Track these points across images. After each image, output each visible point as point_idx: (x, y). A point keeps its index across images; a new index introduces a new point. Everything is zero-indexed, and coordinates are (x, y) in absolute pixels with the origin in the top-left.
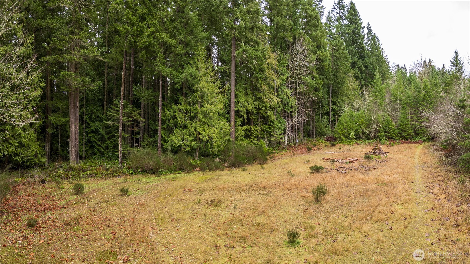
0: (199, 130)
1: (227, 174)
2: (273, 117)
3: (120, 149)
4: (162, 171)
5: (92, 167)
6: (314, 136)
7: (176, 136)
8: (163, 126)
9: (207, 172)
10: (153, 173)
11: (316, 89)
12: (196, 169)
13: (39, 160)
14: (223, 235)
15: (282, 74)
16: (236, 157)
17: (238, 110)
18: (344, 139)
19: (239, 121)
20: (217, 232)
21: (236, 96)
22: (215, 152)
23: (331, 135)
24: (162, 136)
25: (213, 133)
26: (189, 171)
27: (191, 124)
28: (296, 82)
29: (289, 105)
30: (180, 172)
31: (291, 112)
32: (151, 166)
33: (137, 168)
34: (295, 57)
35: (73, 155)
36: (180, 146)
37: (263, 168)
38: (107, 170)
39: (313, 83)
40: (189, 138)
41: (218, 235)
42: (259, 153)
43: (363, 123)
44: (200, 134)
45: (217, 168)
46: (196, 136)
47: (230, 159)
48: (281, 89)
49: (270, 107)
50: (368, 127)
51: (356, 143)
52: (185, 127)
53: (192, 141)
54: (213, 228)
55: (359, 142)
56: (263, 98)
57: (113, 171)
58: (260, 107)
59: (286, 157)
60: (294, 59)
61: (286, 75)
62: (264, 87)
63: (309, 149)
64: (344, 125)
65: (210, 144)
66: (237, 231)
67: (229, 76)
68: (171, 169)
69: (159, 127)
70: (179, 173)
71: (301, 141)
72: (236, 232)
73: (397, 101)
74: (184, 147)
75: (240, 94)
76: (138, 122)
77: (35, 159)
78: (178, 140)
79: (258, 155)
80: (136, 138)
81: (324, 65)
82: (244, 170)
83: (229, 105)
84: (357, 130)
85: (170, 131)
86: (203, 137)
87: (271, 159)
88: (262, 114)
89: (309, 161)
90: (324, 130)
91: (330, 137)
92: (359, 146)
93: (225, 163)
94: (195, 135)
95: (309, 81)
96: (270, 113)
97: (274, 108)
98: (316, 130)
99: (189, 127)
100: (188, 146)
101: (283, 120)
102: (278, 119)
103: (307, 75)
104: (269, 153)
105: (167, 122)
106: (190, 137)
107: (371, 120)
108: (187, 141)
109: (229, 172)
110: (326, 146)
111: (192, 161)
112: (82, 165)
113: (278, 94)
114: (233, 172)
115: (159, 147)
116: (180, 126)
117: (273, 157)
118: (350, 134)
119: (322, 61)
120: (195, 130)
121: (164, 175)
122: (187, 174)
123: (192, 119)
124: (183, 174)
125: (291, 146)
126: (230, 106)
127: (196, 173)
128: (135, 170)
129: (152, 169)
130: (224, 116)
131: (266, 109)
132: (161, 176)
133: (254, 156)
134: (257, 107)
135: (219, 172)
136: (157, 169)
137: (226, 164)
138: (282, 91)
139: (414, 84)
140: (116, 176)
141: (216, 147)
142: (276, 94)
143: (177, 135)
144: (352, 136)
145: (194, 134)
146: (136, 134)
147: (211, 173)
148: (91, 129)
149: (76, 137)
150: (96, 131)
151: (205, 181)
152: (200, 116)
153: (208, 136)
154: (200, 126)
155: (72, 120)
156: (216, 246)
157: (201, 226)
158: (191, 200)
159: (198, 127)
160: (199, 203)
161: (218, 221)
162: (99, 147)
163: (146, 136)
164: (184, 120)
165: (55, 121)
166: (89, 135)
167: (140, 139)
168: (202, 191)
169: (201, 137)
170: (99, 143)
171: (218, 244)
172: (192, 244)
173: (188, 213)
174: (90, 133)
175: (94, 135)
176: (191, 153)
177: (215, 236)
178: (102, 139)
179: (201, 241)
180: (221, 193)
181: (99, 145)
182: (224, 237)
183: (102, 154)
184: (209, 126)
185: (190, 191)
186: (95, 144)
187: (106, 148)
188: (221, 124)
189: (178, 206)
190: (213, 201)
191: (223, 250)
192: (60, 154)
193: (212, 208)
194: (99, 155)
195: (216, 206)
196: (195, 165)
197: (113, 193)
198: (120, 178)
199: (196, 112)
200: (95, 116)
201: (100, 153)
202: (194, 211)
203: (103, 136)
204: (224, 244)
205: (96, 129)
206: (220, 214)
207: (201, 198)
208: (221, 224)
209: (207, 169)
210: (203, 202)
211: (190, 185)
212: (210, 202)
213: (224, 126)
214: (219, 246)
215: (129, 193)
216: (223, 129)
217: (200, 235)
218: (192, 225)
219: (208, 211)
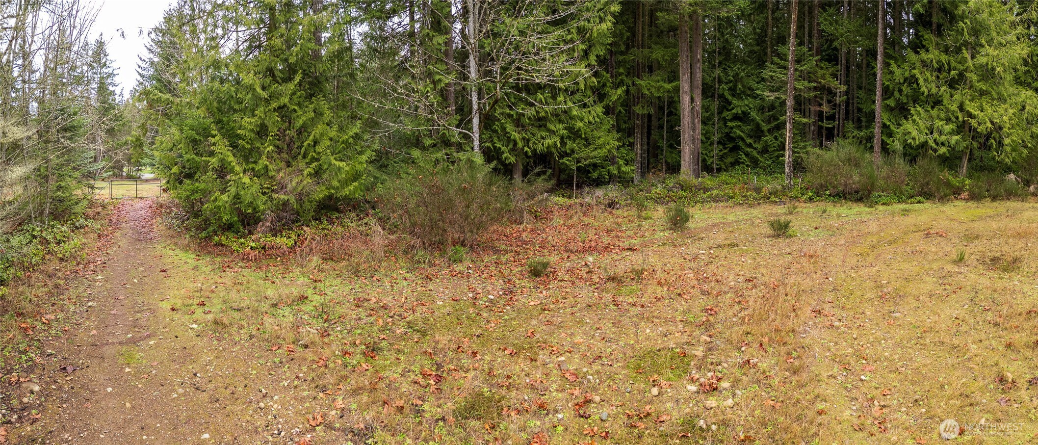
0: (971, 107)
1: (1033, 207)
3: (787, 148)
4: (880, 196)
5: (727, 184)
7: (914, 121)
8: (887, 102)
9: (987, 202)
10: (860, 200)
12: (959, 194)
13: (619, 169)
20: (1007, 337)
22: (1007, 160)
24: (884, 126)
25: (1004, 114)
26: (943, 199)
27: (952, 96)
30: (922, 199)
32: (854, 183)
33: (824, 187)
35: (687, 159)
36: (924, 145)
38: (758, 190)
40: (945, 127)
41: (1009, 345)
44: (971, 116)
45: (1010, 194)
46: (964, 121)
52: (937, 102)
53: (952, 133)
54: (996, 325)
57: (770, 194)
65: (995, 140)
68: (901, 192)
69: (878, 107)
70: (919, 202)
74: (934, 145)
76: (830, 92)
77: (611, 168)
78: (920, 131)
80: (827, 128)
85: (902, 111)
86: (979, 124)
93: (1029, 187)
94: (961, 119)
99: (945, 102)
100: (943, 144)
105: (897, 94)
106: (946, 124)
108: (941, 133)
111: (951, 177)
112: (708, 180)
115: (877, 147)
116: (924, 99)
120: (961, 108)
121: (883, 204)
122: (939, 204)
123: (952, 84)
124: (927, 205)
127: (961, 204)
128: (818, 193)
129: (857, 192)
130: (1029, 85)
132: (877, 206)
135: (1015, 204)
136: (870, 192)
137: (1032, 188)
140: (776, 202)
141: (1008, 149)
143: (917, 119)
145: (957, 118)
146: (828, 118)
147: (995, 204)
148: (734, 111)
149: (694, 124)
150: (743, 117)
151: (980, 218)
152: (973, 77)
153: (992, 123)
154: (972, 100)
155: (685, 86)
156: (1002, 380)
157: (961, 317)
158: (941, 254)
159: (967, 102)
160: (960, 260)
161: (1011, 307)
162: (749, 150)
163: (850, 125)
164: (933, 85)
165: (648, 90)
166: (729, 124)
167: (836, 132)
168: (971, 237)
169: (974, 122)
170: (749, 141)
171: (1009, 374)
172: (925, 366)
173: (930, 283)
174: (731, 120)
175: (740, 123)
176: (950, 161)
177: (1001, 348)
178: (758, 133)
179: (955, 361)
180: (1021, 244)
181: (750, 146)
182: (1028, 354)
183: (755, 163)
184: (993, 99)
185: (941, 236)
186: (741, 144)
187: (765, 151)
188: (1023, 96)
189: (905, 266)
190: (998, 258)
191: (1024, 394)
192: (666, 162)
193: (996, 276)
194: (747, 166)
195: (1005, 270)
196: (958, 188)
197: (756, 231)
198: (782, 206)
199: (962, 68)
200: (744, 86)
201: (751, 162)
202: (944, 277)
203: (758, 125)
204: (1028, 377)
205: (743, 112)
206: (1017, 288)
207: (968, 251)
208: (1020, 315)
209: (985, 197)
210: (972, 260)
211: (942, 224)
212: (991, 260)
213: (1028, 101)
214: (1010, 380)
215: (790, 232)
216: (1027, 108)
217: (956, 341)
218: (935, 313)
219: (985, 281)
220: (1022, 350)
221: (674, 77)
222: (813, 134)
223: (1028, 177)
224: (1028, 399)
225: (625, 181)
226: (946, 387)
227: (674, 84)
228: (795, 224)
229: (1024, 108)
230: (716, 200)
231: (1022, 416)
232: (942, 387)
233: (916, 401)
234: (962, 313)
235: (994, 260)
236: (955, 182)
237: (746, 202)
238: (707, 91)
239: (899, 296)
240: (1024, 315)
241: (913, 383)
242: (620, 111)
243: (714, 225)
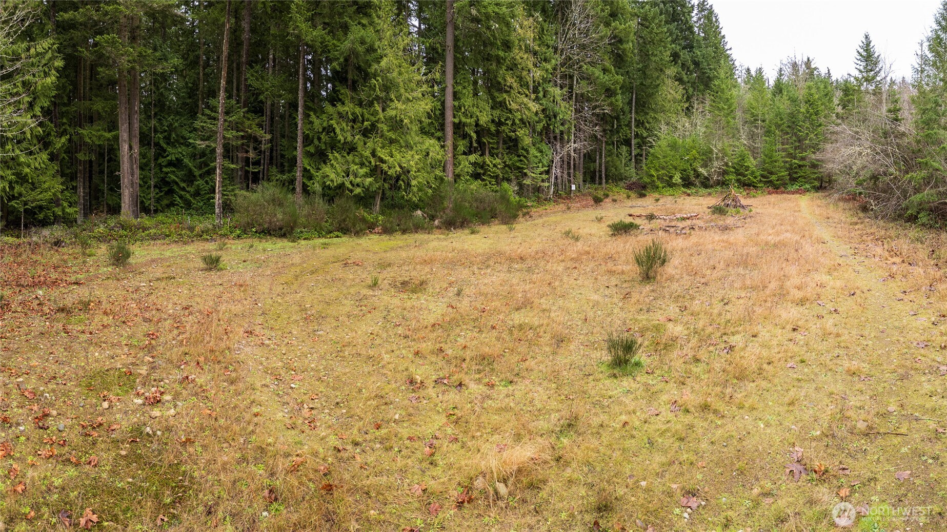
0: (382, 154)
1: (438, 238)
2: (527, 141)
3: (217, 191)
4: (302, 232)
5: (163, 223)
6: (604, 181)
7: (332, 165)
8: (308, 149)
9: (398, 235)
10: (284, 236)
11: (610, 93)
12: (373, 229)
13: (63, 210)
14: (432, 352)
15: (546, 60)
16: (458, 208)
17: (460, 122)
18: (661, 185)
19: (462, 145)
20: (416, 346)
21: (456, 96)
22: (414, 199)
23: (634, 179)
24: (305, 170)
25: (411, 160)
26: (358, 234)
27: (365, 144)
28: (571, 77)
29: (558, 118)
30: (340, 234)
31: (562, 133)
32: (278, 221)
33: (250, 225)
34: (569, 29)
35: (127, 201)
36: (341, 186)
37: (511, 229)
38: (191, 229)
39: (604, 78)
40: (360, 170)
41: (417, 353)
42: (501, 203)
43: (695, 159)
44: (382, 161)
45: (418, 228)
46: (376, 166)
47: (444, 212)
48: (543, 88)
49: (521, 120)
50: (705, 166)
51: (685, 193)
52: (352, 149)
53: (366, 175)
54: (406, 337)
55: (689, 192)
56: (508, 103)
57: (203, 232)
58: (503, 120)
59: (554, 213)
60: (567, 33)
61: (553, 61)
62: (510, 80)
63: (598, 201)
64: (662, 160)
65: (404, 182)
66: (468, 344)
67: (442, 57)
68: (321, 228)
69: (299, 153)
70: (337, 237)
71: (578, 188)
72: (465, 347)
73: (757, 120)
74: (350, 186)
75: (464, 91)
76: (256, 140)
77: (56, 209)
78: (338, 174)
79: (500, 207)
80: (253, 173)
81: (625, 49)
82: (473, 232)
83: (443, 114)
84: (685, 170)
85: (321, 157)
86: (390, 168)
87: (524, 215)
88: (507, 135)
89: (602, 218)
90: (623, 171)
91: (634, 183)
92: (691, 197)
93: (434, 221)
94: (373, 164)
95: (597, 75)
96: (521, 133)
97: (529, 123)
98: (606, 170)
99: (359, 149)
100: (358, 185)
101: (544, 147)
102: (538, 145)
103: (592, 64)
104: (520, 206)
105: (316, 142)
106: (361, 168)
107: (711, 152)
108: (356, 176)
109: (442, 236)
110: (628, 197)
111: (365, 214)
112: (146, 220)
113: (537, 97)
114: (450, 236)
115: (299, 189)
116: (341, 146)
117: (528, 213)
118: (671, 177)
119: (621, 41)
120: (374, 154)
121: (305, 239)
122: (355, 238)
123: (366, 133)
124: (345, 239)
125: (560, 197)
126: (444, 116)
127: (375, 237)
128: (245, 230)
129: (281, 229)
130: (432, 135)
131: (514, 124)
132: (299, 241)
133: (492, 210)
134: (497, 120)
135: (422, 236)
136: (292, 229)
137: (436, 222)
138: (545, 93)
139: (788, 92)
140: (208, 240)
141: (415, 189)
142: (533, 96)
143: (335, 164)
144: (677, 180)
145: (370, 162)
146: (254, 164)
147: (405, 236)
148: (169, 158)
149: (132, 169)
150: (177, 164)
151: (392, 249)
152: (383, 127)
153: (401, 167)
154: (383, 147)
155: (124, 135)
156: (412, 382)
157: (375, 332)
158: (357, 281)
159: (379, 149)
160: (374, 285)
161: (418, 321)
162: (183, 193)
163: (274, 170)
164: (349, 135)
165: (90, 138)
166: (164, 170)
167: (261, 176)
168: (384, 265)
169: (385, 167)
170: (183, 185)
171: (417, 377)
172: (345, 374)
173: (348, 305)
174: (166, 166)
175: (174, 169)
176: (365, 200)
177: (410, 356)
178: (190, 178)
179: (371, 369)
180: (427, 269)
181: (183, 189)
182: (434, 359)
183: (188, 205)
184: (401, 147)
185: (357, 265)
186: (175, 187)
187: (197, 194)
188: (427, 144)
189: (326, 291)
190: (407, 282)
191: (431, 392)
192: (107, 204)
193: (406, 297)
194: (181, 207)
195: (414, 291)
196: (372, 223)
197: (191, 265)
198: (213, 243)
199: (374, 119)
200: (177, 136)
201: (184, 204)
202: (360, 300)
203: (190, 171)
204: (434, 377)
205: (177, 159)
206: (424, 306)
207: (381, 277)
208: (426, 327)
209: (396, 231)
210: (385, 284)
211: (358, 255)
212: (402, 284)
213: (432, 149)
214: (419, 382)
215: (221, 266)
216: (431, 154)
217: (371, 353)
218: (352, 330)
219: (396, 301)
220: (428, 357)
221: (113, 126)
222: (241, 179)
223: (433, 213)
224: (434, 395)
225: (69, 222)
226: (364, 390)
227: (113, 133)
228: (226, 259)
229: (428, 154)
230: (154, 238)
231: (431, 410)
232: (360, 391)
233: (337, 403)
234: (376, 329)
235: (404, 283)
236: (369, 218)
237: (181, 240)
238: (145, 140)
239: (322, 317)
240: (430, 328)
241: (334, 389)
242: (64, 158)
243: (153, 261)
